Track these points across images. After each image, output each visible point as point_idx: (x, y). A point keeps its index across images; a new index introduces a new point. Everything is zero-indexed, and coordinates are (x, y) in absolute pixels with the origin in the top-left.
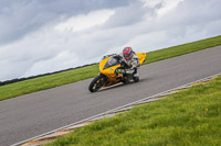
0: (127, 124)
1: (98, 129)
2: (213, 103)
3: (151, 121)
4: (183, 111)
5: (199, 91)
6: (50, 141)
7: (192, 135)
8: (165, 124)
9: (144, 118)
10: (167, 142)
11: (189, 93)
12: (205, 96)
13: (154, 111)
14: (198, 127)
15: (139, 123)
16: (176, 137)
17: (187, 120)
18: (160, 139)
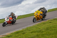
0: (25, 32)
1: (18, 33)
2: (47, 27)
3: (31, 31)
4: (39, 29)
5: (44, 24)
6: (5, 36)
7: (42, 35)
8: (35, 32)
9: (29, 30)
10: (35, 37)
11: (41, 24)
12: (45, 25)
13: (32, 29)
14: (43, 33)
15: (28, 32)
16: (37, 35)
17: (40, 31)
18: (33, 36)
